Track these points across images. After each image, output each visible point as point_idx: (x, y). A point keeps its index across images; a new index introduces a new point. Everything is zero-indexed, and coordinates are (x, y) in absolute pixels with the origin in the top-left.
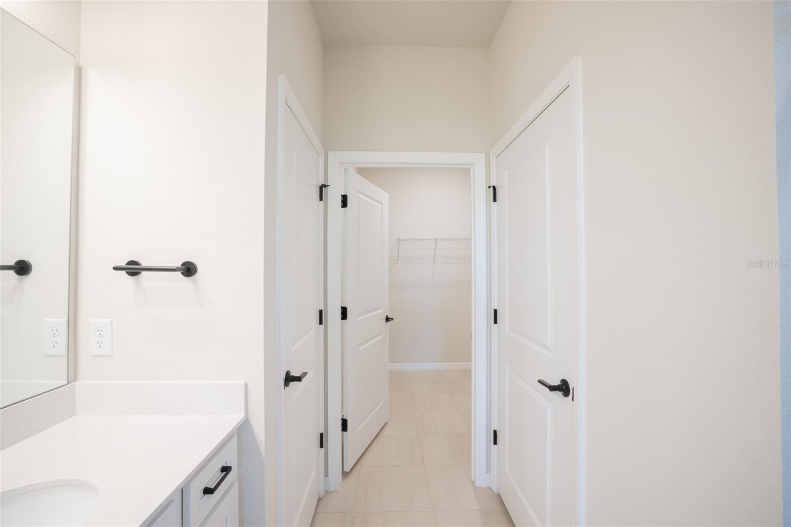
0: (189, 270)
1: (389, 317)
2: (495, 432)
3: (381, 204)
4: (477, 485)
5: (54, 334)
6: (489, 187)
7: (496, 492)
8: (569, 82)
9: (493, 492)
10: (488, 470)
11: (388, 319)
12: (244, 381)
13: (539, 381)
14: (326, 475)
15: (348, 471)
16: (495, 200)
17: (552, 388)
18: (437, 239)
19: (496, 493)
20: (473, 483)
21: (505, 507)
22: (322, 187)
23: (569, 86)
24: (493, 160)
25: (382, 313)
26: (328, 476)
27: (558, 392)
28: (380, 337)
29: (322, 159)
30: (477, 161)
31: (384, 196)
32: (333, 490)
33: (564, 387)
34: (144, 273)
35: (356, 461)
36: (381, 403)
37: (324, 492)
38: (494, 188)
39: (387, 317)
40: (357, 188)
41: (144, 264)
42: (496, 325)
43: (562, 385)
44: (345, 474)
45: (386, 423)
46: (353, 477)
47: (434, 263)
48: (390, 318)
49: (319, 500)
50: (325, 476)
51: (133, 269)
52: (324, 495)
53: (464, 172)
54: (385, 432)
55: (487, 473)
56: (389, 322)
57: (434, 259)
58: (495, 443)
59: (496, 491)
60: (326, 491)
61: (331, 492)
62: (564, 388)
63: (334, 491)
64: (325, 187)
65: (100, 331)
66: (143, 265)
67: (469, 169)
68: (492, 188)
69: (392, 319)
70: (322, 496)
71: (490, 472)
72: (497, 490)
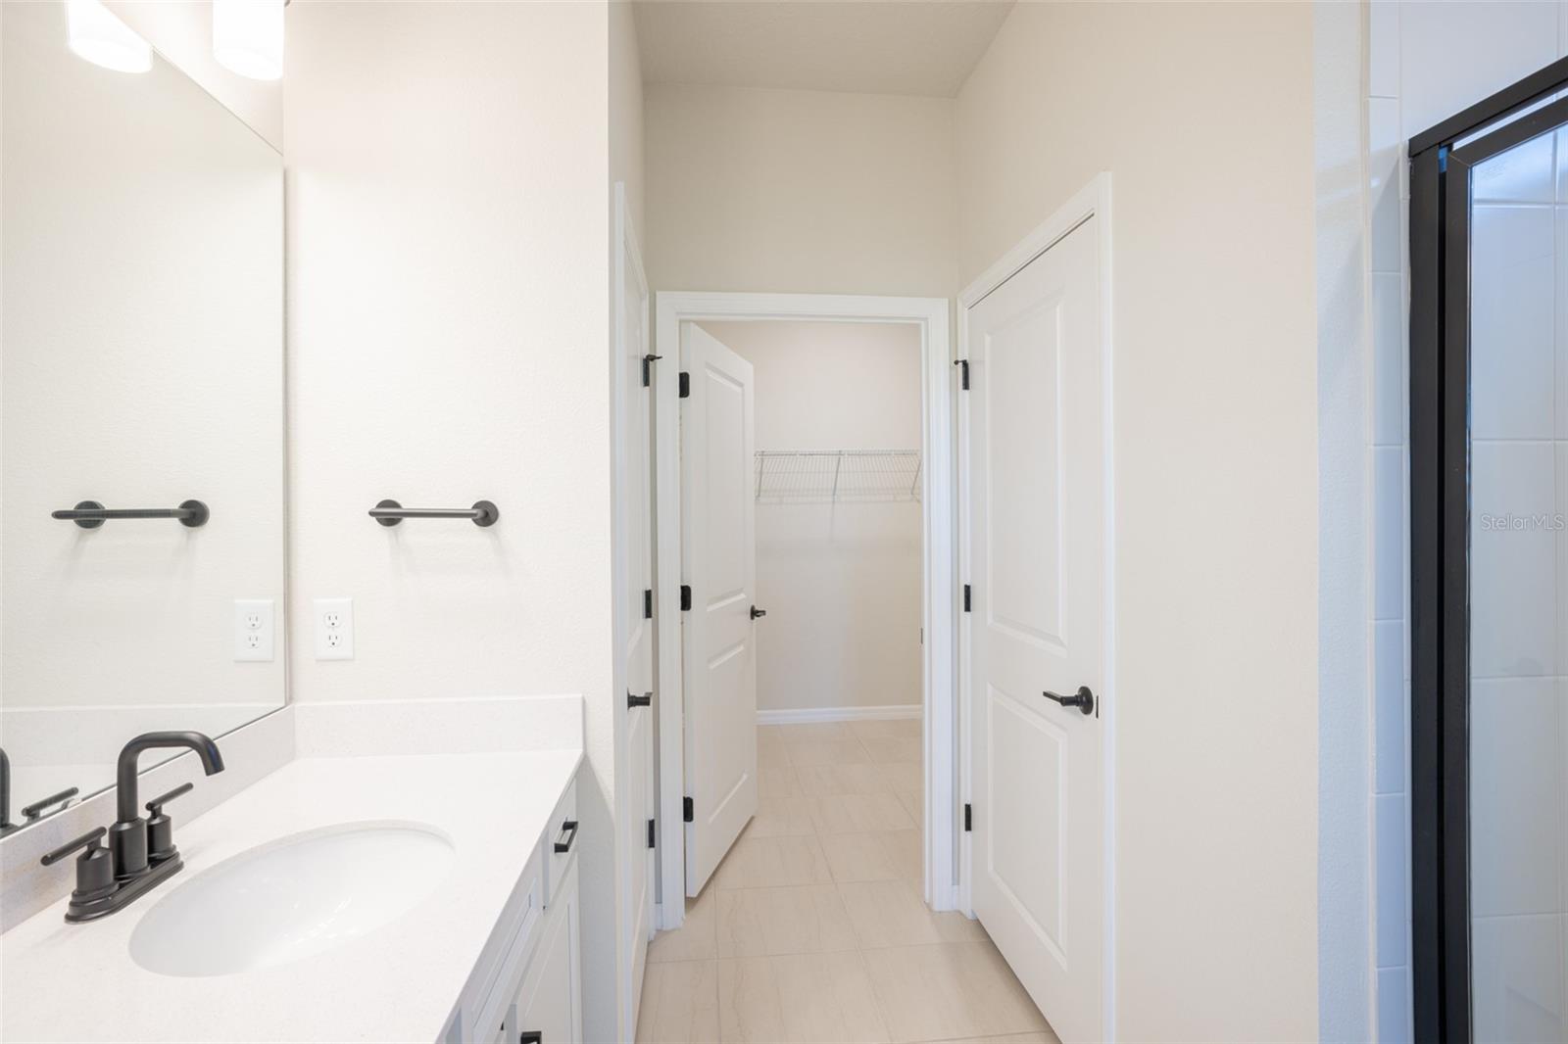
0: (486, 515)
1: (757, 608)
2: (968, 808)
3: (741, 385)
4: (936, 907)
5: (254, 625)
6: (956, 363)
7: (970, 916)
8: (1093, 209)
9: (966, 918)
10: (956, 879)
11: (754, 613)
12: (581, 695)
13: (1045, 694)
14: (659, 901)
15: (695, 896)
16: (966, 386)
17: (1066, 701)
18: (840, 453)
19: (970, 918)
20: (929, 906)
21: (988, 936)
22: (649, 360)
23: (1092, 215)
24: (964, 313)
25: (744, 600)
26: (661, 902)
27: (1074, 707)
28: (741, 648)
29: (646, 304)
30: (934, 313)
31: (744, 369)
32: (670, 928)
33: (1084, 698)
34: (407, 520)
35: (704, 882)
36: (745, 777)
37: (654, 932)
38: (965, 364)
39: (753, 608)
40: (704, 358)
41: (407, 505)
42: (968, 613)
43: (1081, 697)
44: (690, 902)
45: (752, 818)
46: (704, 909)
47: (834, 502)
48: (758, 612)
49: (649, 943)
50: (657, 903)
51: (389, 515)
52: (655, 937)
53: (910, 332)
54: (752, 833)
55: (953, 884)
56: (756, 618)
57: (834, 494)
58: (968, 827)
59: (970, 913)
60: (658, 930)
61: (667, 932)
62: (1084, 701)
63: (674, 930)
64: (652, 360)
65: (333, 618)
66: (403, 506)
67: (918, 326)
68: (961, 364)
69: (764, 612)
70: (652, 938)
71: (958, 884)
72: (973, 912)
